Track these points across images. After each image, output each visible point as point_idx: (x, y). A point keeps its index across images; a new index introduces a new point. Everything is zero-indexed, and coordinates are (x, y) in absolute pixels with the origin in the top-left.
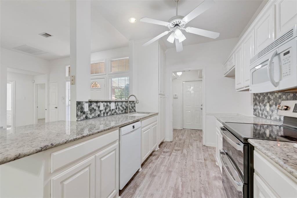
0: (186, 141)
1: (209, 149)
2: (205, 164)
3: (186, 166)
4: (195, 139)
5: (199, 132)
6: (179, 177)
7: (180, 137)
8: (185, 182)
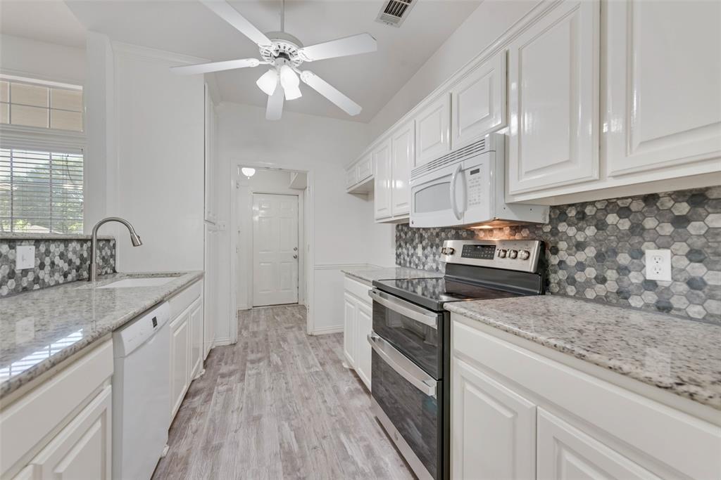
0: (269, 333)
1: (321, 341)
2: (325, 372)
3: (290, 392)
4: (287, 325)
5: (289, 308)
6: (284, 422)
7: (253, 328)
8: (299, 428)
